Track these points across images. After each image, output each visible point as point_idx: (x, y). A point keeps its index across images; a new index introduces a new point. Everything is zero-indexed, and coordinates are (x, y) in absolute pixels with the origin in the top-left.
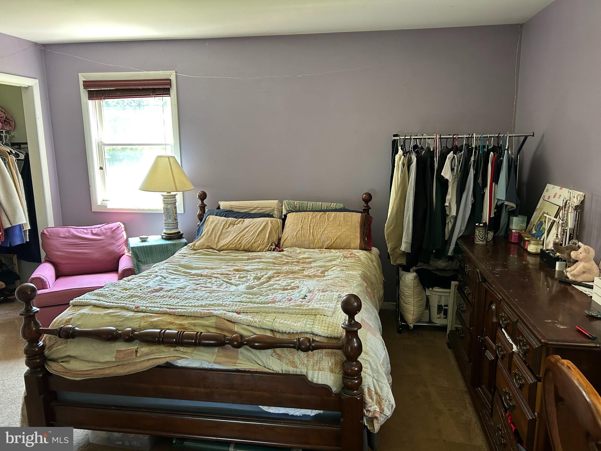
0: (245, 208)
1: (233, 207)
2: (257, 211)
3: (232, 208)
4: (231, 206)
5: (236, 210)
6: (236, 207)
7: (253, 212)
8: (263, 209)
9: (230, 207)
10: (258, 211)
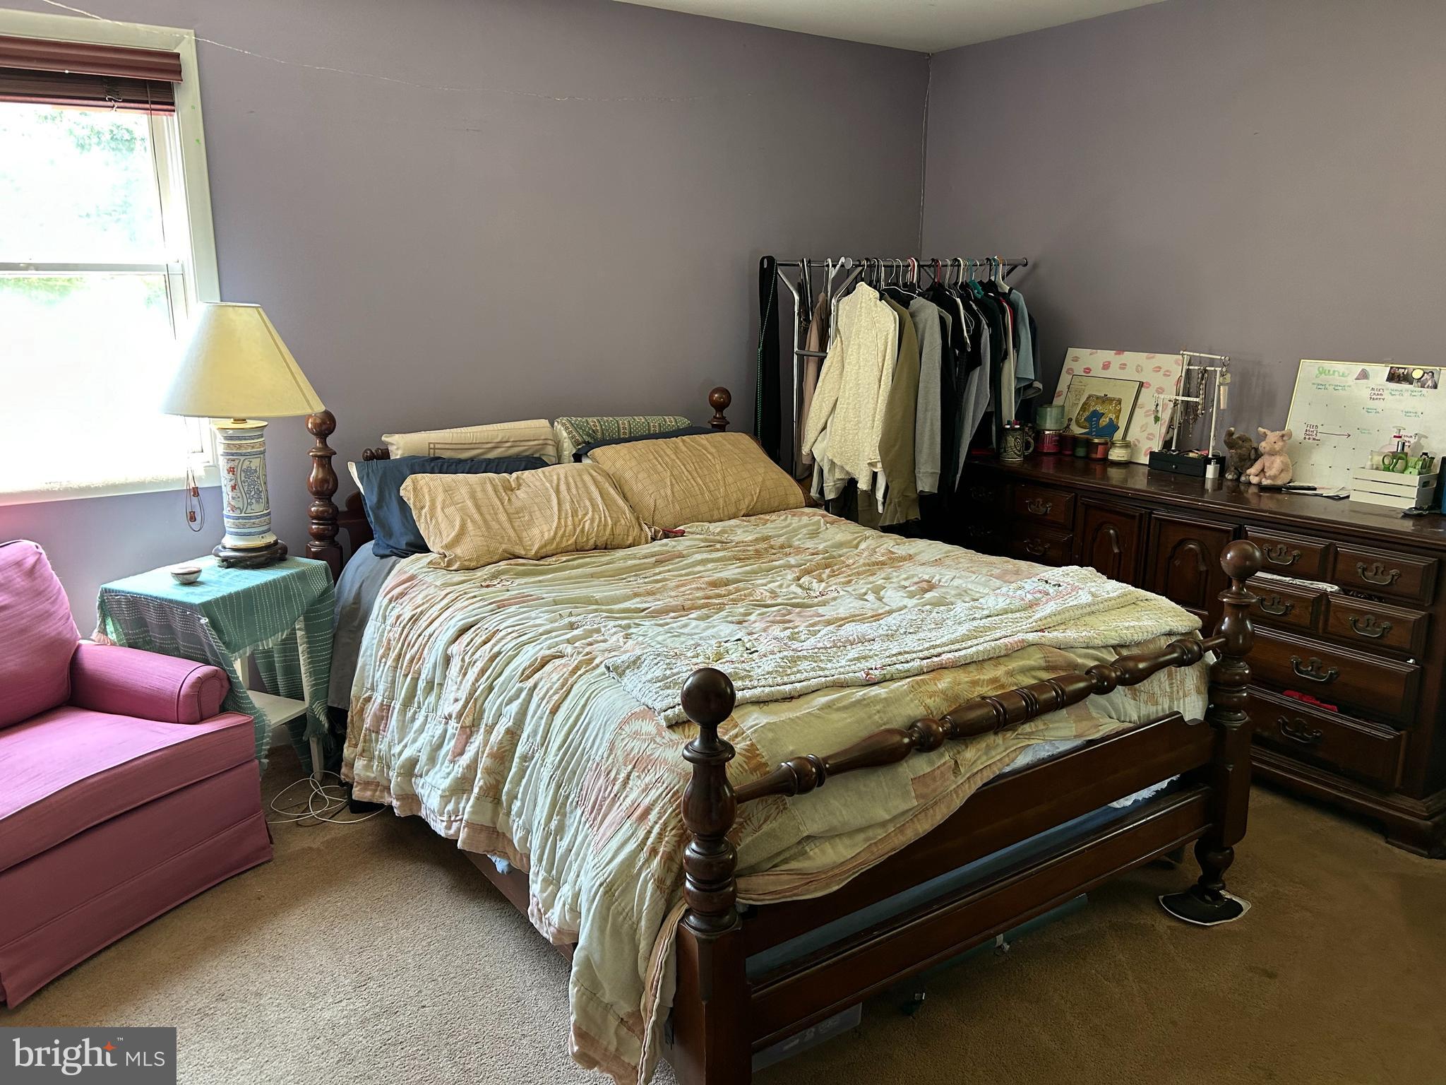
0: (472, 446)
1: (437, 446)
2: (502, 452)
3: (434, 449)
4: (432, 446)
5: (446, 455)
6: (447, 446)
7: (491, 455)
8: (518, 443)
9: (430, 449)
10: (506, 451)
